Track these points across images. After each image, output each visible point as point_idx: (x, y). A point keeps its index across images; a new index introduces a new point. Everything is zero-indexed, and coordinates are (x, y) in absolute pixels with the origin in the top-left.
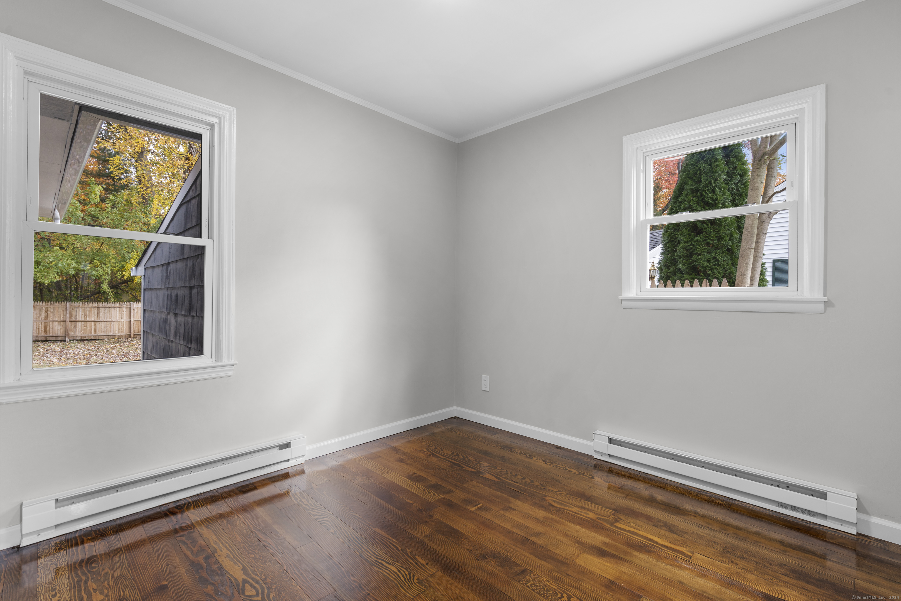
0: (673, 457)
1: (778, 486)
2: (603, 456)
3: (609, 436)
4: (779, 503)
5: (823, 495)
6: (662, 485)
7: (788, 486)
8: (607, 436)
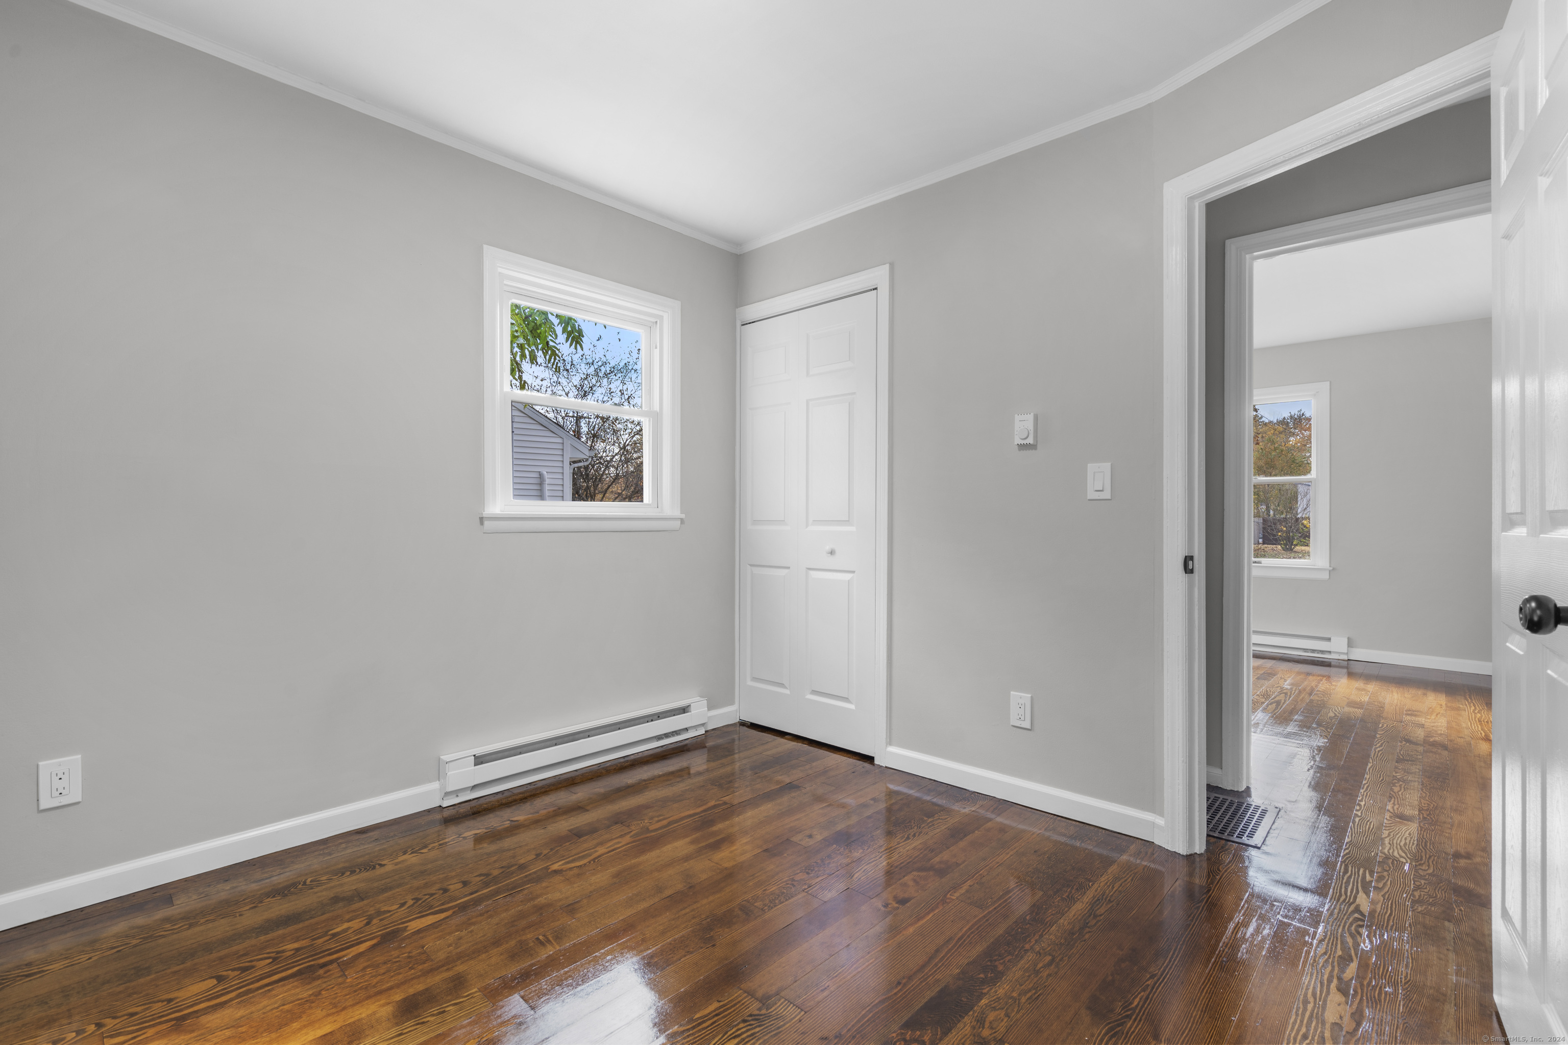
0: (554, 742)
1: (652, 720)
2: (459, 795)
3: (474, 754)
4: (655, 737)
5: (684, 710)
6: (543, 790)
7: (659, 716)
8: (471, 756)
